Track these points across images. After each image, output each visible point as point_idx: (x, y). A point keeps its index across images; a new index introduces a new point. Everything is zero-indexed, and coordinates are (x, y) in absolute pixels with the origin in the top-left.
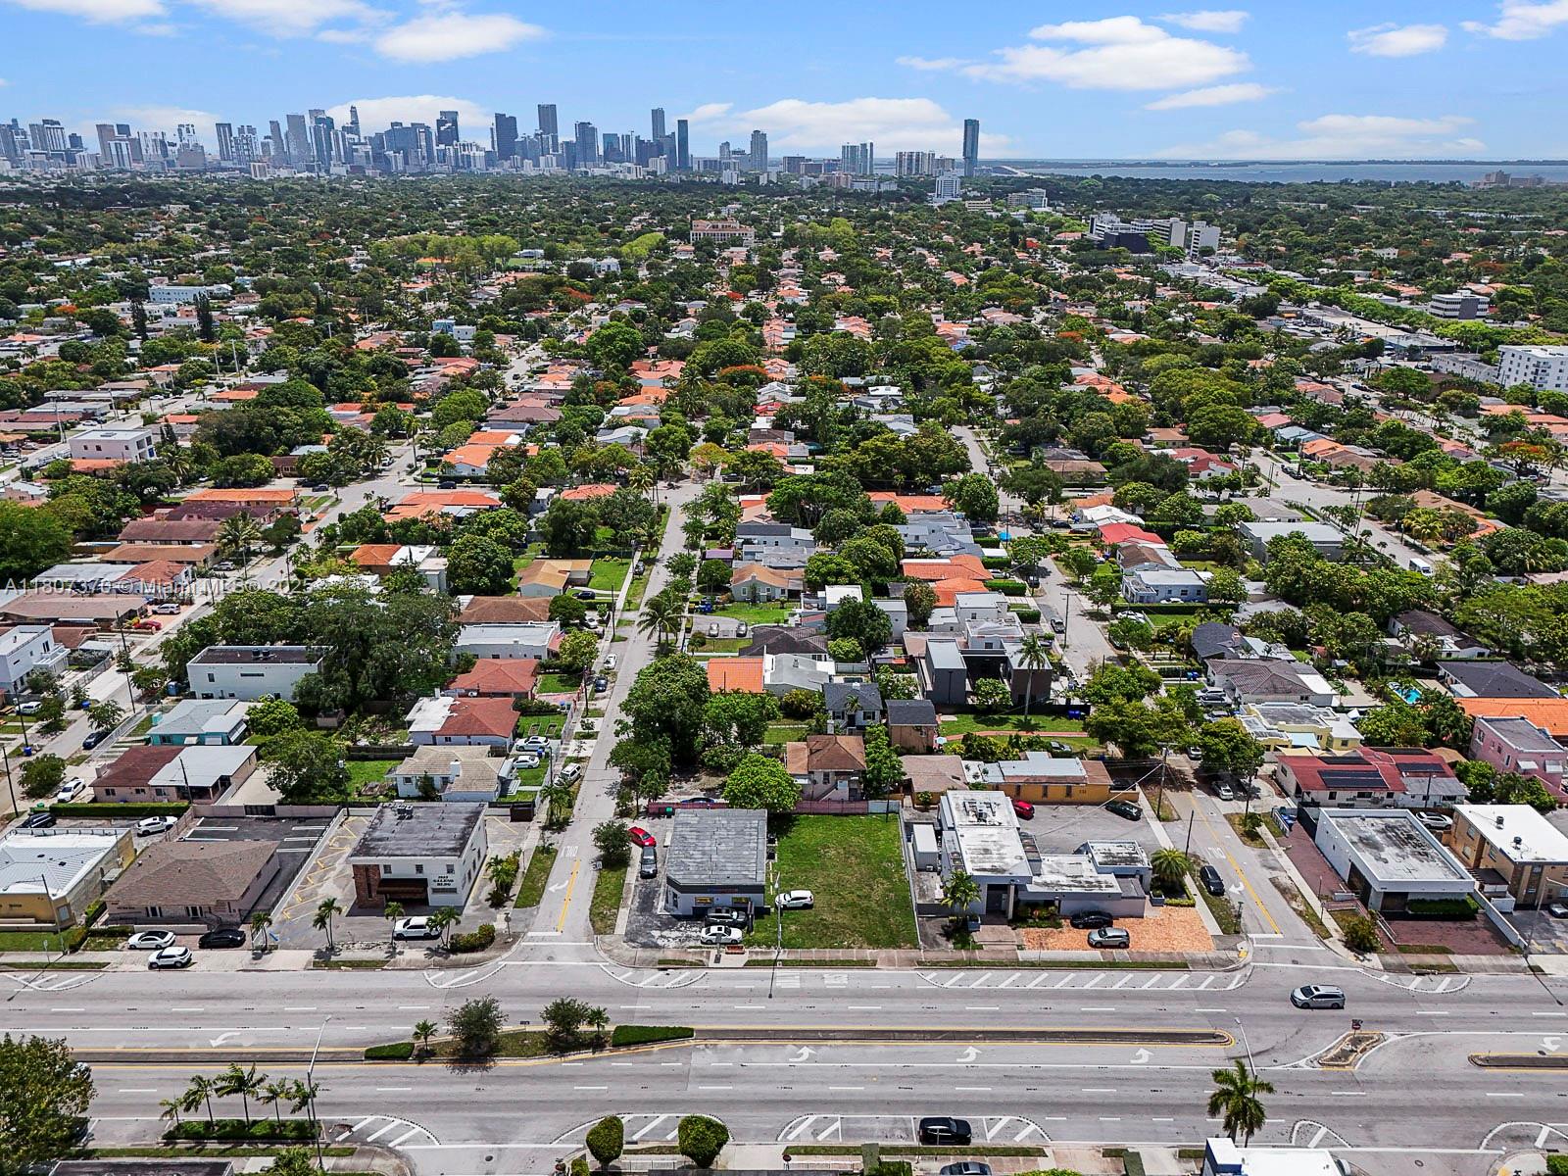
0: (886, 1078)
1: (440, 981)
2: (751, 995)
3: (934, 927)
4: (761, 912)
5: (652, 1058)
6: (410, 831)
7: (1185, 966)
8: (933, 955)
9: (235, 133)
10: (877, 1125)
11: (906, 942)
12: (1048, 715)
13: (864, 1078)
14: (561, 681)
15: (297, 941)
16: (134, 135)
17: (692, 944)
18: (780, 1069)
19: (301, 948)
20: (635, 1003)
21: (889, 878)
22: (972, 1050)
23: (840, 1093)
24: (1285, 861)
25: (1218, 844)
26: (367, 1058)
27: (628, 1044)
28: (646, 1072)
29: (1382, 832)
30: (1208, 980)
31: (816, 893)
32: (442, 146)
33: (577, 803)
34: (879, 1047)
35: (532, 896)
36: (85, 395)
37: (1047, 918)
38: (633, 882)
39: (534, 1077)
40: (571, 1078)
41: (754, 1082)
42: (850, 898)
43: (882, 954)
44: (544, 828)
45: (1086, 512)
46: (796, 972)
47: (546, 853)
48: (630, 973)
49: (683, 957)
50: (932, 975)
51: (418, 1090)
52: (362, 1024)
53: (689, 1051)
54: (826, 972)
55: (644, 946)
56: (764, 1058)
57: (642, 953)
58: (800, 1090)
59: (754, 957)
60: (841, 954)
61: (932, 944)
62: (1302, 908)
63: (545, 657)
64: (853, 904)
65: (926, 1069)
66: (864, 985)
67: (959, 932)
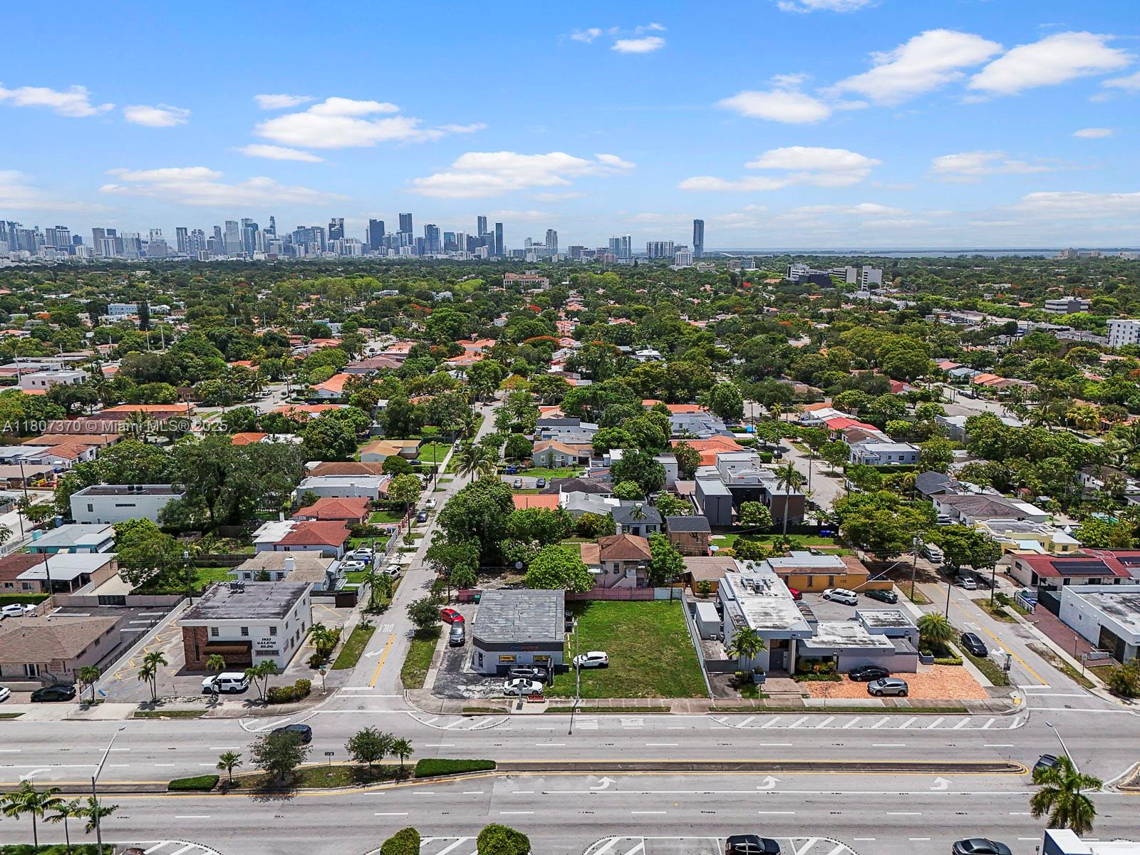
0: (685, 804)
1: (255, 726)
2: (551, 735)
3: (722, 681)
4: (560, 669)
5: (455, 787)
6: (241, 601)
7: (966, 711)
8: (722, 703)
9: (189, 234)
10: (682, 846)
11: (697, 693)
12: (804, 534)
13: (666, 803)
14: (389, 515)
15: (124, 696)
16: (118, 235)
17: (496, 695)
18: (581, 796)
19: (126, 701)
20: (440, 742)
21: (677, 646)
22: (771, 780)
23: (642, 817)
24: (1035, 631)
25: (971, 620)
26: (170, 789)
27: (430, 775)
28: (445, 800)
29: (1121, 603)
30: (990, 722)
31: (610, 656)
32: (332, 241)
33: (396, 595)
34: (678, 776)
35: (350, 659)
36: (44, 359)
37: (827, 673)
38: (443, 649)
39: (334, 806)
40: (372, 806)
41: (555, 807)
42: (642, 660)
43: (674, 702)
44: (366, 612)
45: (812, 413)
46: (595, 717)
47: (365, 630)
48: (436, 718)
49: (487, 705)
50: (724, 718)
51: (218, 817)
52: (172, 762)
53: (491, 782)
54: (623, 717)
55: (451, 697)
56: (563, 786)
57: (448, 703)
58: (601, 815)
59: (554, 705)
60: (635, 703)
61: (721, 694)
62: (1062, 666)
63: (376, 498)
64: (645, 664)
65: (726, 795)
66: (660, 726)
67: (747, 683)
